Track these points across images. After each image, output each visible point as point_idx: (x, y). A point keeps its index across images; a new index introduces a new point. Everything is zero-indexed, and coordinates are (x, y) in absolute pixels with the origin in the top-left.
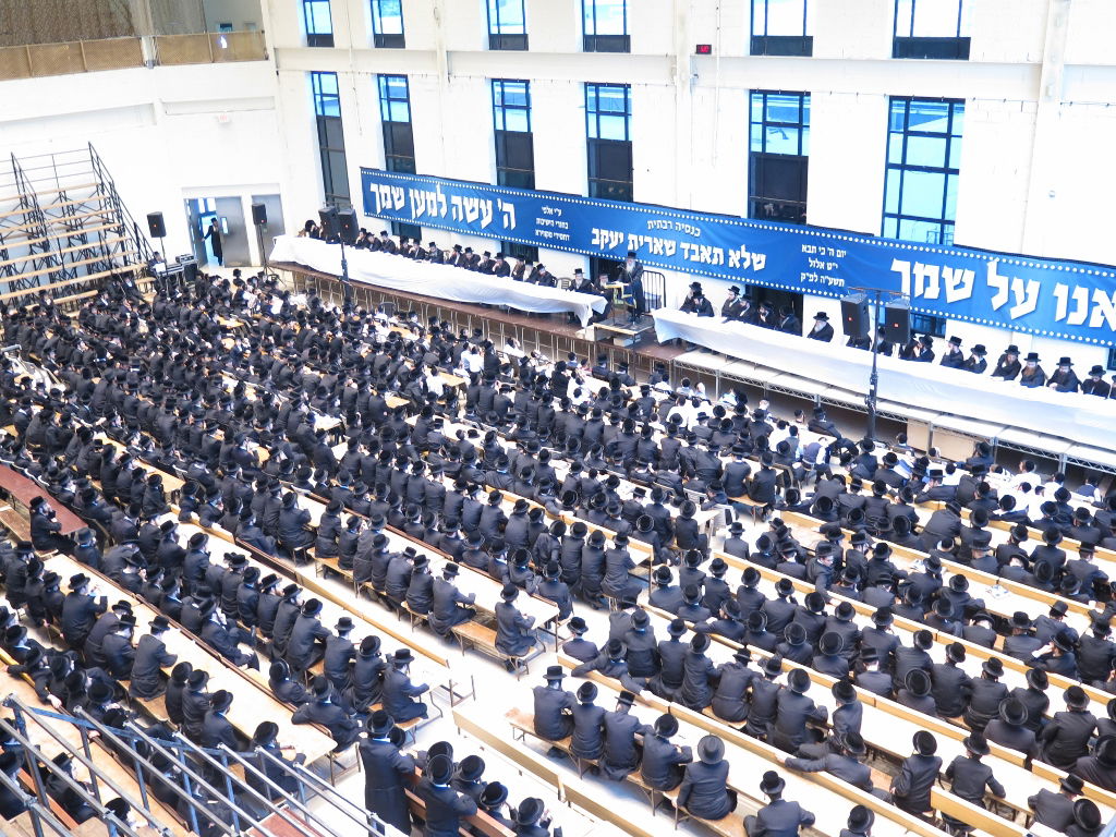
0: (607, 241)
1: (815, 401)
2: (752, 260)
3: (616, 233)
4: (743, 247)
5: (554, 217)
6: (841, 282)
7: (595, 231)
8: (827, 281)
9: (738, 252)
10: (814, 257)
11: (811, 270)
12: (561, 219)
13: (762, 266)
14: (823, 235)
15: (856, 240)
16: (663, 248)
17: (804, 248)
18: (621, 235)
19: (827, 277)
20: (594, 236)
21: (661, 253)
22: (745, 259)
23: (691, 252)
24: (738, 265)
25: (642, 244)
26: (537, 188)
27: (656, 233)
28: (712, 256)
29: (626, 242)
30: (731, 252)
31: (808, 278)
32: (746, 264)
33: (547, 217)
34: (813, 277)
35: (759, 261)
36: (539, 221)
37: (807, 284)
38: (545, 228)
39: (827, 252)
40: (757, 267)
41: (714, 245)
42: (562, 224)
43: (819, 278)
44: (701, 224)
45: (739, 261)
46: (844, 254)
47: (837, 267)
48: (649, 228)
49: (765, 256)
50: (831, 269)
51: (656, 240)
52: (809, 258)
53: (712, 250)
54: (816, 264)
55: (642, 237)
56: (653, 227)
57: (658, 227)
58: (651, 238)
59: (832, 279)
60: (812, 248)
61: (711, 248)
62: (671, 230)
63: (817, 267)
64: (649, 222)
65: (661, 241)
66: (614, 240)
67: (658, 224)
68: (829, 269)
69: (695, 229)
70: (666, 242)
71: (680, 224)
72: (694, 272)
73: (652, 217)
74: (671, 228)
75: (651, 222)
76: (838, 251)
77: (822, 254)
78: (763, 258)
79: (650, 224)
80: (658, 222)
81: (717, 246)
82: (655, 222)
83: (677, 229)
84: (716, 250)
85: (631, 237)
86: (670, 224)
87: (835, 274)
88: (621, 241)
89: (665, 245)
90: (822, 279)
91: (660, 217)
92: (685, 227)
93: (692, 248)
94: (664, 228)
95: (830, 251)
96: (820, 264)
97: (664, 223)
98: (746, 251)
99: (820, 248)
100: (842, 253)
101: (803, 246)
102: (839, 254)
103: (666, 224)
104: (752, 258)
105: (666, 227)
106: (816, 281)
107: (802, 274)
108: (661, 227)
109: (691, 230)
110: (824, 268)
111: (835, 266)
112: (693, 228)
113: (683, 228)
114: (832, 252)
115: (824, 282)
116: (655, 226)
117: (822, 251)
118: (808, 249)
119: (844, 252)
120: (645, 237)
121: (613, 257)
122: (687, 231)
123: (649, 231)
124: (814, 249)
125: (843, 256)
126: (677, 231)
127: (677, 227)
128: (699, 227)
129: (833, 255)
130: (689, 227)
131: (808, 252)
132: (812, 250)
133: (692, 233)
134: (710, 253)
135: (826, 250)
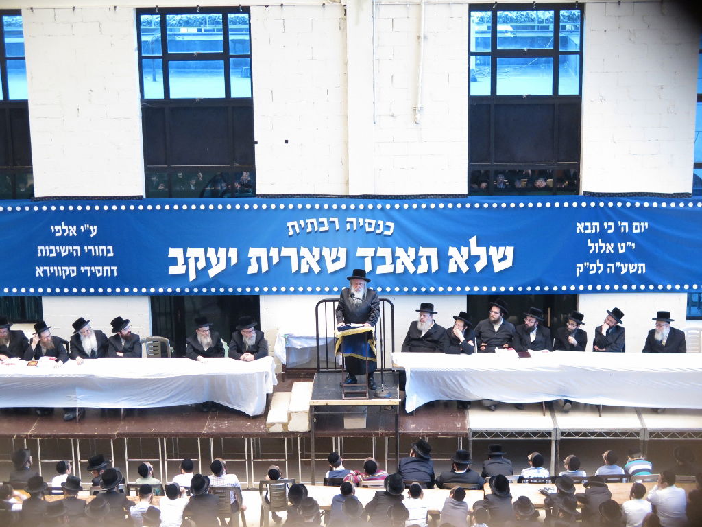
0: (202, 264)
1: (641, 438)
2: (489, 258)
3: (222, 252)
4: (473, 241)
5: (83, 239)
6: (642, 267)
7: (174, 252)
8: (618, 269)
9: (465, 250)
10: (595, 238)
11: (593, 258)
12: (96, 242)
13: (508, 263)
14: (611, 204)
15: (664, 205)
16: (321, 261)
17: (580, 227)
18: (233, 253)
19: (618, 264)
20: (174, 261)
21: (317, 269)
22: (477, 258)
23: (377, 260)
24: (465, 268)
25: (275, 260)
26: (38, 194)
27: (304, 239)
28: (416, 262)
29: (244, 261)
30: (452, 251)
31: (587, 269)
32: (479, 266)
33: (65, 241)
34: (595, 267)
35: (502, 258)
36: (42, 250)
37: (586, 278)
38: (59, 261)
39: (617, 228)
40: (498, 267)
41: (419, 243)
42: (98, 250)
43: (605, 267)
44: (394, 214)
45: (466, 262)
46: (645, 227)
47: (634, 248)
48: (291, 233)
49: (512, 248)
50: (624, 251)
51: (304, 251)
52: (589, 241)
53: (417, 252)
54: (600, 248)
55: (277, 249)
56: (298, 231)
57: (309, 229)
58: (295, 249)
59: (626, 265)
60: (592, 226)
61: (414, 249)
62: (338, 230)
63: (602, 251)
64: (289, 224)
65: (316, 251)
66: (218, 262)
67: (309, 225)
68: (621, 251)
69: (384, 224)
70: (326, 251)
71: (354, 220)
72: (384, 290)
73: (296, 215)
74: (337, 228)
75: (295, 223)
76: (634, 224)
77: (610, 231)
78: (510, 251)
79: (293, 226)
80: (309, 221)
81: (428, 245)
82: (302, 222)
83: (348, 227)
84: (424, 252)
85: (253, 252)
86: (334, 222)
87: (632, 258)
88: (234, 261)
89: (324, 257)
90: (611, 267)
91: (313, 213)
92: (364, 223)
93: (379, 254)
94: (322, 229)
95: (621, 226)
96: (606, 247)
97: (323, 222)
98: (478, 246)
99: (605, 224)
100: (641, 227)
101: (578, 224)
102: (636, 228)
103: (326, 223)
104: (490, 254)
105: (326, 228)
106: (600, 272)
107: (578, 265)
108: (316, 228)
109: (377, 226)
110: (612, 252)
111: (631, 247)
112: (381, 223)
113: (361, 224)
114: (625, 227)
115: (613, 271)
116: (303, 228)
117: (609, 227)
118: (586, 228)
119: (646, 224)
120: (283, 248)
121: (217, 290)
122: (368, 229)
123: (291, 238)
124: (596, 226)
125: (643, 230)
126: (349, 230)
127: (348, 225)
128: (392, 220)
129: (627, 231)
130: (373, 222)
131: (587, 231)
132: (592, 229)
133: (378, 231)
134: (413, 257)
135: (616, 225)
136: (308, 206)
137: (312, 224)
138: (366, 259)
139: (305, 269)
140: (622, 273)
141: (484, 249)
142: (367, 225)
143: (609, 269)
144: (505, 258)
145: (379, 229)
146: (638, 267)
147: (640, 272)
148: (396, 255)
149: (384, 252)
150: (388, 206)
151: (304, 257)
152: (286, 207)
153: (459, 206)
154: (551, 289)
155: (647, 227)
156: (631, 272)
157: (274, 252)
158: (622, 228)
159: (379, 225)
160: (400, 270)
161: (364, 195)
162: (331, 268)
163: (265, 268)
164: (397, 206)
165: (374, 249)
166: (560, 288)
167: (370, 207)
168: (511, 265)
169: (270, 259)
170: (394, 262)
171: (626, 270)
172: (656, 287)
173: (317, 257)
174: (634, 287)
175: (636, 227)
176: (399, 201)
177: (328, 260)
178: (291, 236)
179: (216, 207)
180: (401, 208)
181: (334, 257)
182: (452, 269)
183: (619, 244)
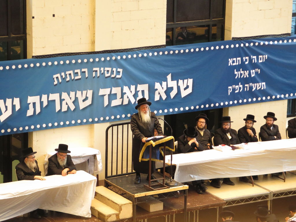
2: (179, 88)
3: (9, 101)
4: (169, 77)
8: (251, 88)
9: (164, 84)
10: (238, 68)
11: (237, 82)
13: (190, 90)
14: (247, 45)
16: (76, 102)
19: (251, 84)
21: (72, 107)
22: (172, 89)
23: (112, 97)
24: (164, 97)
25: (45, 104)
28: (135, 96)
29: (25, 107)
31: (234, 90)
32: (173, 94)
37: (235, 96)
39: (251, 60)
40: (184, 94)
41: (137, 81)
43: (244, 87)
45: (165, 92)
46: (265, 58)
47: (259, 73)
48: (56, 83)
49: (192, 80)
50: (254, 75)
51: (64, 95)
52: (235, 70)
53: (136, 88)
54: (241, 74)
55: (46, 96)
56: (60, 81)
57: (68, 79)
58: (58, 95)
59: (255, 84)
60: (237, 60)
61: (134, 86)
62: (87, 78)
63: (242, 77)
64: (55, 76)
65: (72, 94)
66: (6, 110)
67: (68, 76)
68: (253, 76)
69: (117, 70)
70: (79, 93)
71: (98, 69)
72: (115, 118)
73: (60, 69)
74: (87, 76)
75: (58, 75)
76: (260, 57)
77: (247, 63)
78: (190, 82)
79: (57, 78)
80: (68, 73)
81: (143, 82)
82: (63, 74)
83: (94, 75)
84: (140, 87)
85: (31, 100)
86: (85, 72)
87: (258, 79)
88: (18, 107)
89: (77, 98)
90: (247, 87)
91: (71, 67)
92: (104, 71)
93: (113, 93)
94: (76, 78)
95: (253, 59)
96: (244, 73)
97: (77, 73)
98: (172, 80)
99: (244, 58)
100: (263, 58)
101: (230, 60)
102: (261, 60)
103: (79, 74)
104: (179, 85)
105: (79, 77)
106: (241, 91)
107: (229, 87)
108: (73, 78)
109: (112, 72)
110: (248, 76)
111: (258, 72)
112: (114, 69)
113: (102, 72)
114: (254, 59)
115: (248, 90)
116: (64, 78)
117: (246, 60)
118: (233, 62)
119: (266, 56)
120: (50, 95)
121: (6, 131)
122: (107, 75)
123: (56, 86)
124: (239, 60)
125: (264, 61)
126: (94, 77)
127: (94, 73)
128: (121, 66)
129: (256, 62)
130: (110, 69)
131: (234, 64)
132: (237, 62)
133: (113, 76)
134: (134, 92)
135: (250, 58)
136: (68, 62)
137: (70, 74)
138: (105, 97)
139: (65, 109)
140: (253, 90)
141: (176, 82)
142: (106, 72)
143: (246, 88)
144: (187, 87)
145: (113, 74)
146: (262, 85)
147: (262, 88)
148: (124, 92)
149: (116, 90)
150: (119, 58)
151: (64, 100)
152: (53, 64)
153: (161, 53)
154: (215, 105)
155: (266, 58)
156: (258, 89)
157: (44, 98)
158: (253, 60)
159: (113, 71)
160: (126, 102)
161: (104, 51)
162: (82, 105)
163: (38, 110)
164: (124, 57)
165: (110, 89)
166: (220, 104)
167: (108, 59)
168: (191, 91)
169: (41, 103)
170: (122, 97)
171: (255, 88)
172: (271, 97)
173: (73, 99)
174: (259, 99)
175: (261, 58)
176: (125, 53)
177: (80, 100)
178: (56, 85)
179: (11, 67)
180: (127, 57)
181: (84, 97)
182: (157, 98)
183: (251, 71)
